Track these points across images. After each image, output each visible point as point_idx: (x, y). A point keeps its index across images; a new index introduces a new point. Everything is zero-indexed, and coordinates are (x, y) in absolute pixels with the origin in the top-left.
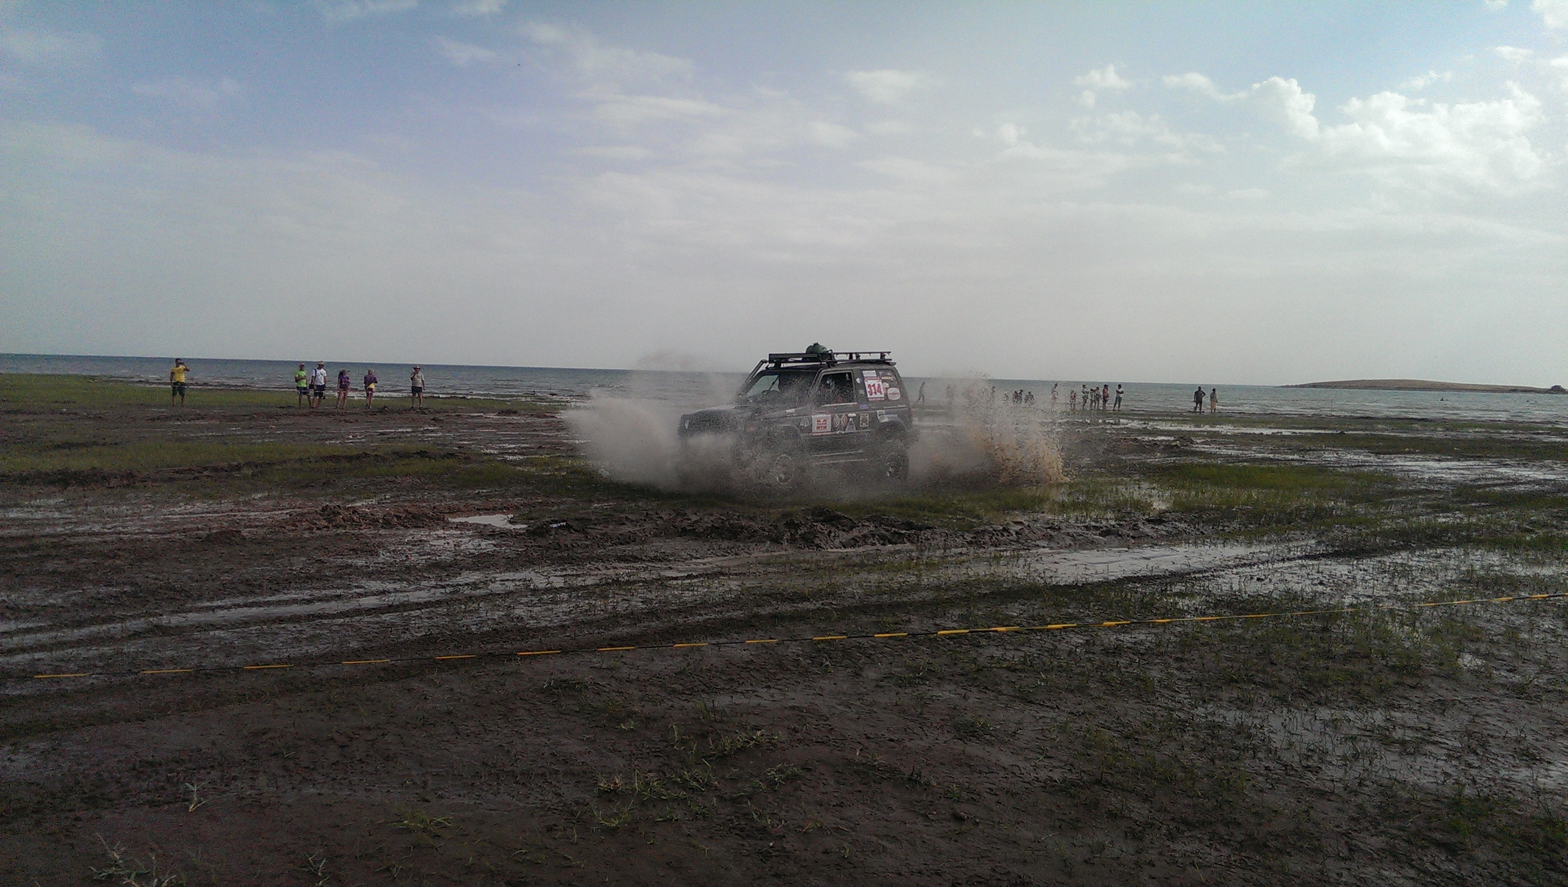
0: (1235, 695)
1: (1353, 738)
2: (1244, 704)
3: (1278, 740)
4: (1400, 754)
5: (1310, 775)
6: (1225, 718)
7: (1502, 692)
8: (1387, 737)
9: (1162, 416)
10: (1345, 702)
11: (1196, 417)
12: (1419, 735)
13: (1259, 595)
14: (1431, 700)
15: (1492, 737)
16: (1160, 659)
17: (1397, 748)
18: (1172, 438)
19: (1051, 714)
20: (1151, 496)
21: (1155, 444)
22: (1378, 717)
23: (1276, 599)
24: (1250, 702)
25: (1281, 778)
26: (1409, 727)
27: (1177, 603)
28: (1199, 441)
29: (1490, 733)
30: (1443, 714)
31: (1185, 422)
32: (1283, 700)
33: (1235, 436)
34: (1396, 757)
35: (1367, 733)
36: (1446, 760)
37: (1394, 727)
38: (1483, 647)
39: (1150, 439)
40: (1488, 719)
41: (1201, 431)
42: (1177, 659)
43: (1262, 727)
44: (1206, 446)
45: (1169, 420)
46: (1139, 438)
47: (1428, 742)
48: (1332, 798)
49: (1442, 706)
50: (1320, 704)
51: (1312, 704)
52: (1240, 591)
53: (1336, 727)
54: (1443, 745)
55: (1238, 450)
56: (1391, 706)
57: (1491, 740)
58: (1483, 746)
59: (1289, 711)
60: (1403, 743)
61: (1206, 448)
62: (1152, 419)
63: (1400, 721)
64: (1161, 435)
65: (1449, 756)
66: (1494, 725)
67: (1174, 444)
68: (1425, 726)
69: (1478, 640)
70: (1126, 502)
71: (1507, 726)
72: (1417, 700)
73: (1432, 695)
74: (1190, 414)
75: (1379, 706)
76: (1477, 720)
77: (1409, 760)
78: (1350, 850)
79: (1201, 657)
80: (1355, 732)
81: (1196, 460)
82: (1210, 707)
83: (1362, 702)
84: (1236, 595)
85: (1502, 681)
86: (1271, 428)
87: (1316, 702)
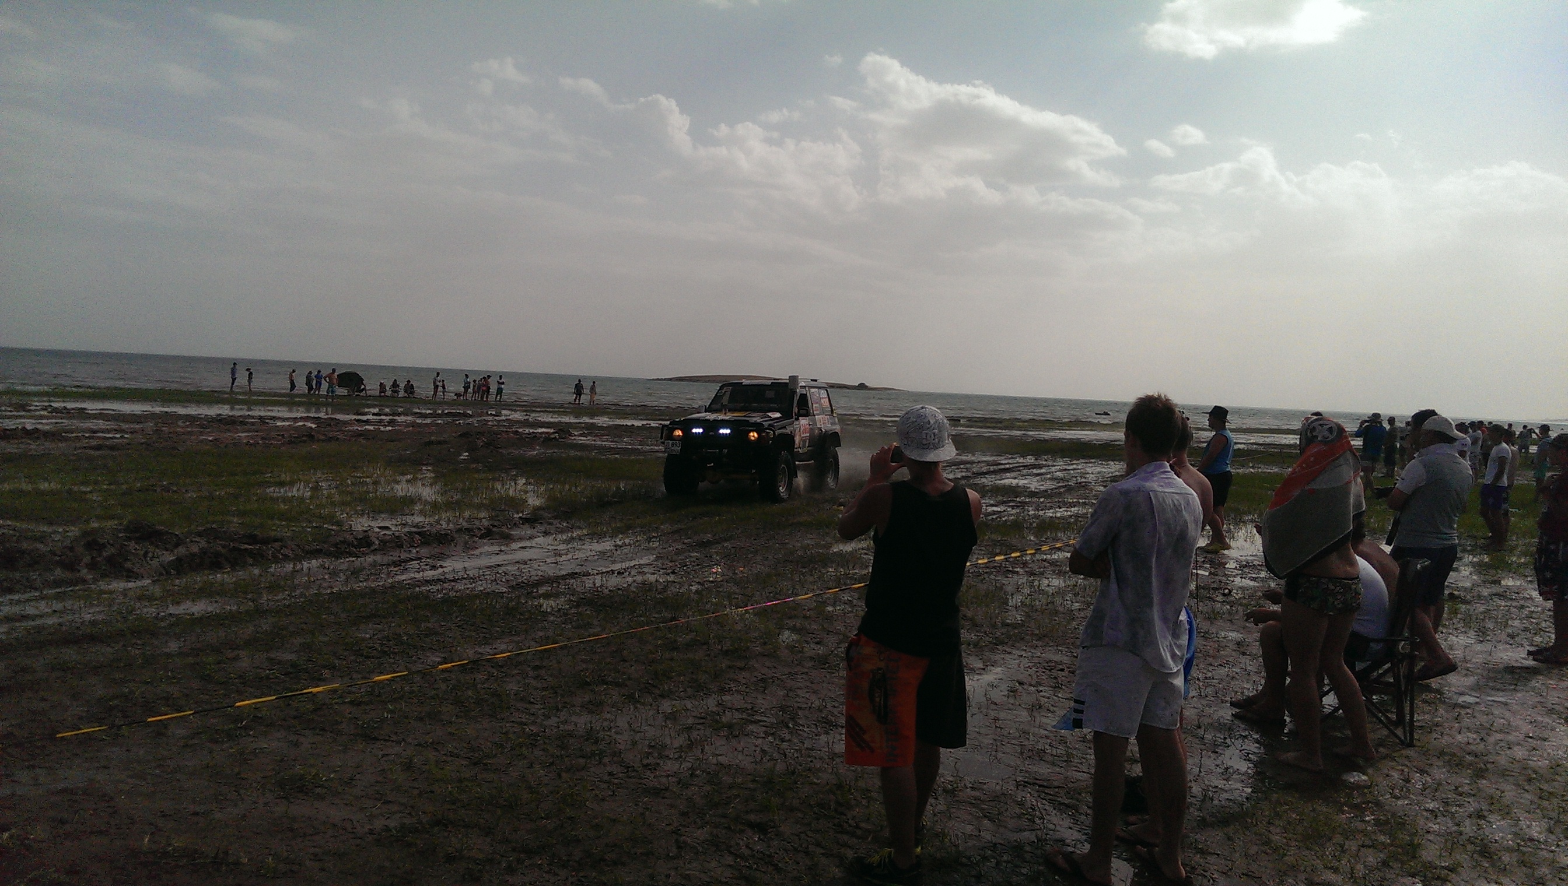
0: (587, 698)
1: (689, 729)
2: (594, 707)
3: (623, 740)
4: (727, 738)
5: (648, 773)
6: (576, 725)
7: (811, 664)
8: (717, 722)
9: (544, 407)
10: (685, 691)
11: (577, 410)
12: (744, 716)
13: (619, 589)
14: (755, 679)
15: (800, 708)
16: (519, 670)
17: (725, 732)
18: (552, 431)
19: (397, 749)
20: (526, 492)
21: (535, 437)
22: (711, 703)
23: (634, 592)
24: (601, 703)
25: (622, 781)
26: (736, 710)
27: (541, 606)
28: (576, 433)
29: (799, 705)
30: (764, 692)
31: (565, 413)
32: (631, 698)
33: (609, 427)
34: (723, 742)
35: (702, 721)
36: (763, 738)
37: (724, 711)
38: (798, 623)
39: (531, 431)
40: (799, 692)
41: (580, 423)
42: (536, 668)
43: (610, 729)
44: (582, 438)
45: (551, 412)
46: (520, 430)
47: (752, 722)
48: (667, 794)
49: (763, 684)
50: (662, 696)
51: (655, 698)
52: (601, 586)
53: (675, 719)
54: (761, 723)
55: (611, 442)
56: (722, 691)
57: (800, 713)
58: (793, 719)
59: (636, 708)
60: (730, 726)
61: (583, 440)
62: (534, 411)
63: (729, 705)
64: (542, 427)
65: (766, 733)
66: (803, 697)
67: (552, 436)
68: (749, 707)
69: (795, 617)
70: (501, 498)
71: (813, 697)
72: (744, 681)
73: (756, 674)
74: (572, 406)
75: (713, 692)
76: (791, 694)
77: (734, 742)
78: (679, 847)
79: (559, 662)
80: (690, 721)
81: (573, 453)
82: (563, 715)
83: (699, 689)
84: (598, 591)
85: (812, 653)
86: (641, 420)
87: (660, 696)
